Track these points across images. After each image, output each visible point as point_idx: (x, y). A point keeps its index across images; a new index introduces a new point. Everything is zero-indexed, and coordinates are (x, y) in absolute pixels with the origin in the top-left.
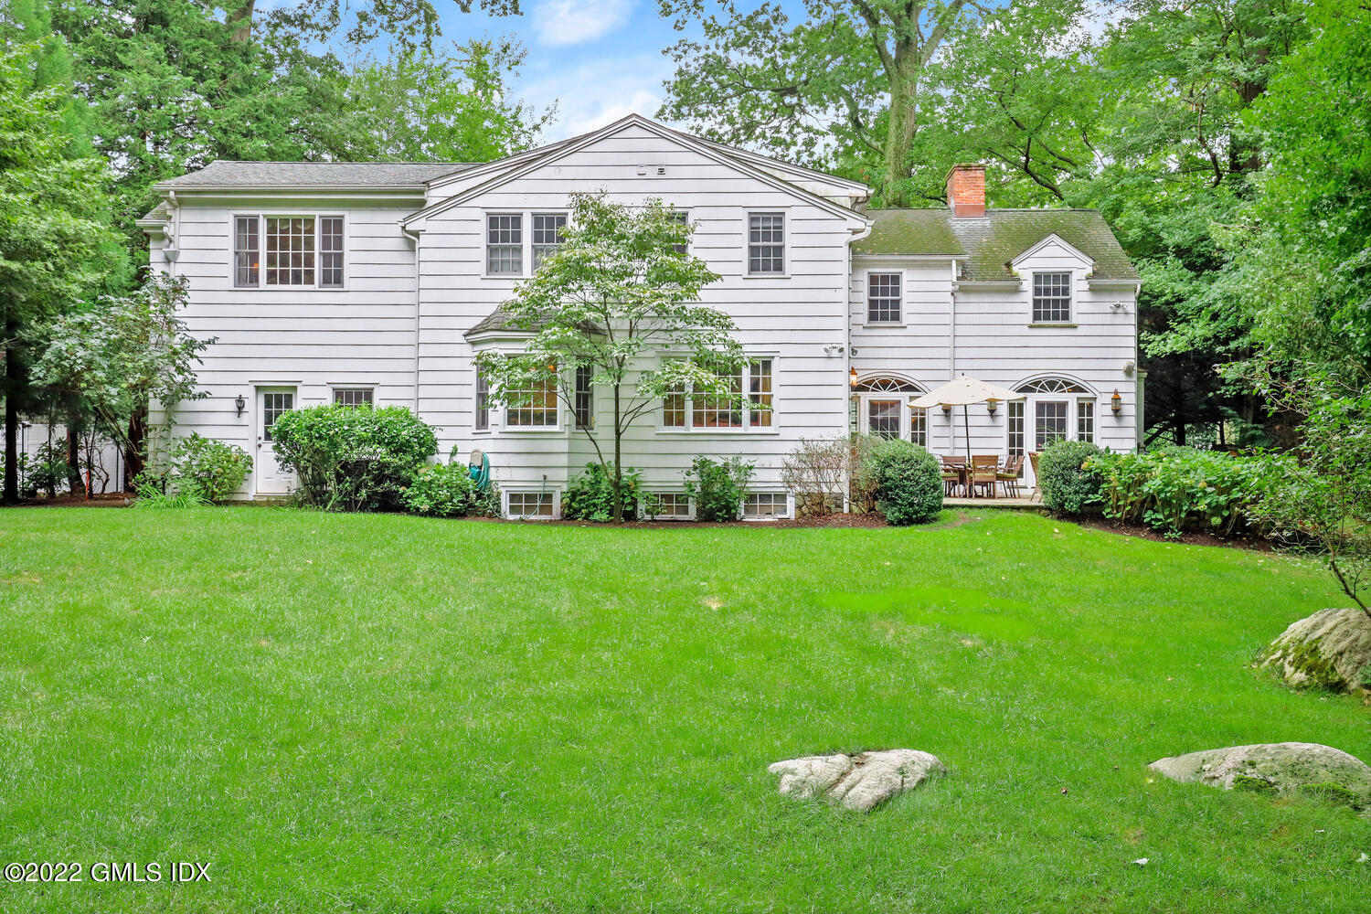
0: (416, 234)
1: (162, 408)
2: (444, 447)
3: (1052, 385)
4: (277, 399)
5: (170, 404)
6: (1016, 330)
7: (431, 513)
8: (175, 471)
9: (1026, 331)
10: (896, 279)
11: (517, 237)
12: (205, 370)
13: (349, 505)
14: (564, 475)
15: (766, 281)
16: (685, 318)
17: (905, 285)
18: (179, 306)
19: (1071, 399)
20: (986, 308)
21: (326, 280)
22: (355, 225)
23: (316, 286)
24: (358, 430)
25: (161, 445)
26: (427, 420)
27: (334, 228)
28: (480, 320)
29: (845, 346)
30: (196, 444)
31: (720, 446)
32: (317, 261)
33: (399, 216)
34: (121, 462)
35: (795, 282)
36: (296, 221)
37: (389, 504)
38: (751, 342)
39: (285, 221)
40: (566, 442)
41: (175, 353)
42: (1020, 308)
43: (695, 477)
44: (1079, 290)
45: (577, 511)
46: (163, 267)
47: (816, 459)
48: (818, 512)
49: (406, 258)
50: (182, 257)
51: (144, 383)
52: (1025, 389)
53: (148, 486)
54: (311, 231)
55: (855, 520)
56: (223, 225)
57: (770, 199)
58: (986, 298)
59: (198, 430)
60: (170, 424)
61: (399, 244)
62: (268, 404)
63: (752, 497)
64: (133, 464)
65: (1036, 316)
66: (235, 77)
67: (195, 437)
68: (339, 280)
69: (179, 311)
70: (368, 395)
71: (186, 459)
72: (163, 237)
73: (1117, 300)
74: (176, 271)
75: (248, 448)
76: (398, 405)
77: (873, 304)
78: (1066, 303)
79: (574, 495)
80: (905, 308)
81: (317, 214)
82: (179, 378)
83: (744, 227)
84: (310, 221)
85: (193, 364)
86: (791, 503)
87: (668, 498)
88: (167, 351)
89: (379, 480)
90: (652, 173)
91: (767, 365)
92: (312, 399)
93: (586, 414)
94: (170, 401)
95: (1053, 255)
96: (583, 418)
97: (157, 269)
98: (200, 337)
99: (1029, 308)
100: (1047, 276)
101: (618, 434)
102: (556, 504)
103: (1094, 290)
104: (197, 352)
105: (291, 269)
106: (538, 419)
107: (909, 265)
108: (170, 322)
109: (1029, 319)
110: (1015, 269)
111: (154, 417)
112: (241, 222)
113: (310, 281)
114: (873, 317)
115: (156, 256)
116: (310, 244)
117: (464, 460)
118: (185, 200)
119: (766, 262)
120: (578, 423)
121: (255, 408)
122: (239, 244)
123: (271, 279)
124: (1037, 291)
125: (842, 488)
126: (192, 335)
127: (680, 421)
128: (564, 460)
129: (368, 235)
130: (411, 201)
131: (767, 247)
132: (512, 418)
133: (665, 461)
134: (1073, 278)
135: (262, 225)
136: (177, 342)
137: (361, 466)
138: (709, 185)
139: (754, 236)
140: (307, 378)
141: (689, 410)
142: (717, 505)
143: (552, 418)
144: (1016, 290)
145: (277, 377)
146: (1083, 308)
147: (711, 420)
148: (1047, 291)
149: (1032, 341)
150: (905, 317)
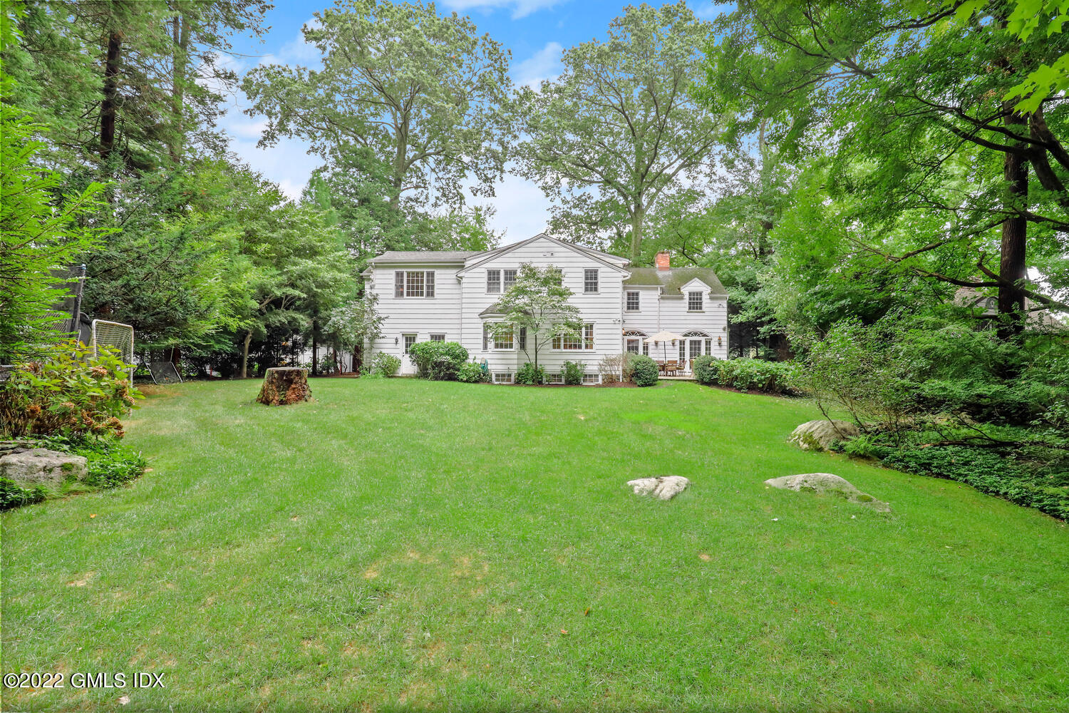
0: (461, 278)
1: (369, 342)
2: (471, 357)
3: (696, 334)
4: (410, 339)
5: (372, 340)
6: (682, 314)
7: (467, 381)
8: (373, 365)
9: (686, 314)
10: (637, 294)
11: (498, 279)
12: (384, 328)
13: (436, 379)
14: (516, 367)
15: (591, 295)
16: (562, 309)
17: (641, 297)
18: (375, 304)
19: (703, 339)
20: (671, 305)
21: (428, 295)
22: (438, 273)
23: (424, 297)
24: (440, 350)
25: (368, 355)
26: (465, 346)
27: (431, 275)
28: (485, 310)
29: (620, 319)
30: (381, 355)
31: (574, 357)
32: (425, 288)
33: (454, 271)
34: (352, 361)
35: (602, 295)
36: (417, 273)
37: (451, 378)
38: (586, 318)
39: (413, 273)
40: (517, 355)
41: (374, 322)
42: (683, 305)
43: (564, 368)
44: (705, 298)
45: (521, 381)
46: (370, 291)
47: (610, 362)
48: (611, 381)
49: (457, 286)
50: (376, 287)
51: (363, 333)
52: (685, 335)
53: (363, 370)
54: (423, 277)
55: (624, 385)
56: (393, 272)
57: (592, 264)
58: (671, 301)
59: (382, 350)
60: (372, 348)
61: (456, 281)
62: (407, 340)
63: (586, 376)
64: (357, 362)
65: (690, 308)
66: (393, 221)
67: (381, 353)
68: (433, 295)
69: (375, 307)
70: (443, 337)
71: (377, 361)
72: (369, 279)
73: (720, 302)
74: (374, 292)
75: (399, 357)
76: (455, 341)
77: (628, 303)
78: (701, 303)
79: (519, 375)
80: (640, 305)
81: (425, 270)
82: (375, 331)
83: (583, 275)
84: (422, 273)
85: (380, 326)
86: (600, 378)
87: (554, 376)
88: (371, 321)
89: (448, 369)
90: (549, 255)
91: (591, 326)
92: (423, 339)
93: (524, 344)
95: (696, 285)
96: (523, 346)
97: (367, 291)
98: (383, 316)
99: (687, 305)
100: (694, 293)
101: (536, 352)
102: (513, 378)
103: (711, 298)
104: (382, 321)
105: (415, 291)
106: (506, 346)
107: (642, 289)
108: (372, 311)
109: (687, 309)
110: (682, 291)
111: (366, 345)
112: (397, 274)
113: (422, 295)
114: (629, 308)
115: (367, 286)
116: (422, 282)
117: (478, 362)
118: (379, 266)
119: (591, 288)
120: (521, 348)
121: (402, 342)
122: (396, 282)
123: (408, 295)
124: (690, 299)
125: (620, 373)
126: (380, 315)
127: (559, 347)
128: (516, 362)
129: (443, 278)
130: (460, 266)
131: (591, 282)
132: (497, 346)
133: (553, 362)
134: (703, 294)
135: (405, 275)
136: (375, 318)
137: (441, 363)
138: (569, 260)
139: (587, 278)
140: (421, 331)
141: (562, 343)
142: (573, 379)
143: (511, 346)
144: (682, 298)
145: (409, 330)
146: (707, 305)
147: (570, 347)
148: (694, 299)
149: (688, 318)
150: (641, 309)
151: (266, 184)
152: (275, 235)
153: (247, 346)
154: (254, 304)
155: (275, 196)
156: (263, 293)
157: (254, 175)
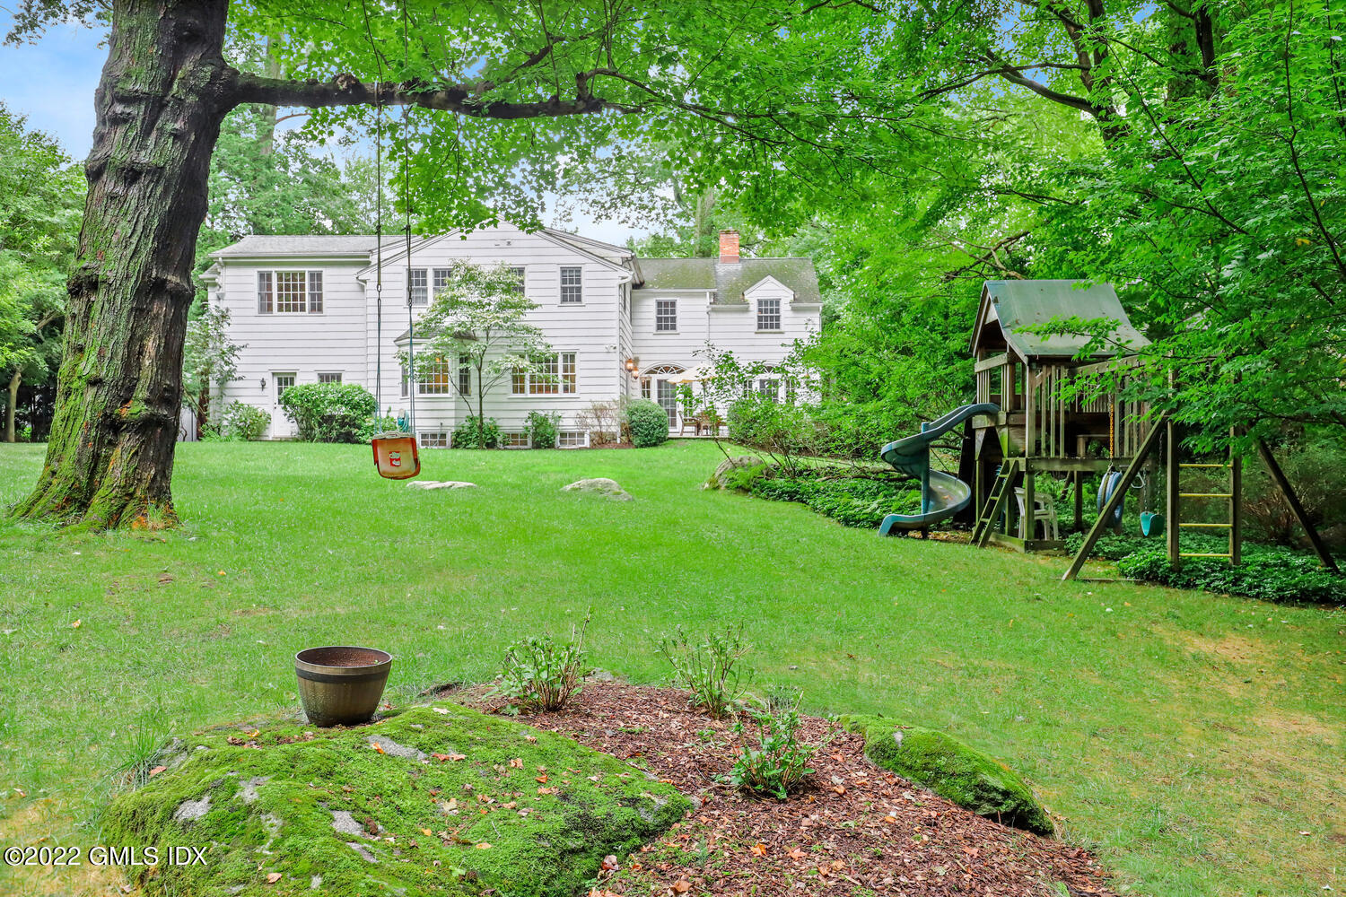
0: (365, 281)
1: (217, 386)
2: (384, 408)
4: (285, 380)
5: (222, 384)
6: (748, 335)
8: (225, 423)
9: (753, 335)
10: (673, 304)
11: (425, 283)
12: (241, 363)
13: (326, 440)
14: (452, 422)
15: (571, 308)
16: (514, 330)
17: (679, 308)
18: (225, 325)
19: (781, 378)
20: (729, 321)
21: (313, 309)
22: (328, 274)
23: (306, 313)
24: (330, 396)
25: (217, 408)
26: (372, 391)
27: (317, 277)
28: (403, 333)
29: (617, 346)
30: (237, 406)
31: (546, 405)
32: (307, 298)
33: (355, 270)
34: (195, 419)
35: (588, 308)
36: (294, 274)
37: (349, 438)
38: (559, 346)
39: (287, 274)
40: (453, 404)
41: (223, 353)
42: (749, 321)
43: (529, 423)
44: (785, 310)
45: (460, 443)
46: (217, 303)
47: (599, 412)
48: (601, 441)
49: (359, 295)
50: (227, 296)
51: (206, 370)
53: (210, 431)
54: (304, 280)
55: (622, 446)
56: (251, 275)
57: (573, 259)
58: (728, 315)
59: (238, 399)
60: (222, 395)
61: (356, 287)
62: (280, 384)
63: (563, 435)
64: (202, 419)
65: (760, 327)
66: (262, 178)
67: (236, 403)
68: (320, 310)
69: (225, 329)
70: (338, 377)
71: (232, 415)
72: (215, 285)
73: (809, 315)
74: (223, 305)
75: (268, 410)
76: (355, 383)
77: (659, 319)
78: (778, 318)
79: (458, 434)
80: (679, 323)
81: (307, 270)
82: (226, 368)
83: (558, 276)
84: (302, 274)
85: (234, 360)
86: (587, 439)
87: (514, 436)
88: (219, 352)
89: (343, 425)
90: (504, 244)
91: (573, 357)
92: (306, 379)
93: (466, 387)
94: (222, 382)
95: (769, 288)
96: (464, 390)
97: (212, 304)
98: (238, 344)
99: (755, 322)
100: (766, 302)
101: (481, 397)
102: (448, 439)
103: (795, 310)
104: (236, 353)
105: (292, 304)
106: (437, 391)
107: (680, 295)
108: (221, 335)
109: (755, 328)
110: (746, 297)
111: (212, 393)
112: (262, 275)
113: (303, 309)
114: (659, 328)
115: (212, 296)
116: (302, 287)
117: (394, 415)
118: (230, 262)
119: (572, 297)
120: (461, 393)
121: (273, 385)
122: (261, 288)
123: (280, 308)
124: (760, 311)
125: (615, 429)
126: (233, 343)
127: (522, 390)
128: (452, 414)
129: (336, 281)
130: (361, 262)
131: (571, 289)
132: (422, 390)
133: (511, 413)
134: (782, 303)
135: (274, 278)
136: (225, 347)
137: (331, 418)
138: (536, 251)
139: (564, 281)
140: (302, 368)
141: (527, 384)
142: (543, 437)
143: (445, 390)
144: (747, 310)
145: (284, 366)
146: (788, 321)
147: (540, 390)
148: (766, 311)
149: (758, 342)
150: (679, 328)
151: (36, 136)
152: (55, 219)
153: (14, 393)
154: (30, 327)
155: (53, 155)
156: (39, 307)
157: (14, 120)
